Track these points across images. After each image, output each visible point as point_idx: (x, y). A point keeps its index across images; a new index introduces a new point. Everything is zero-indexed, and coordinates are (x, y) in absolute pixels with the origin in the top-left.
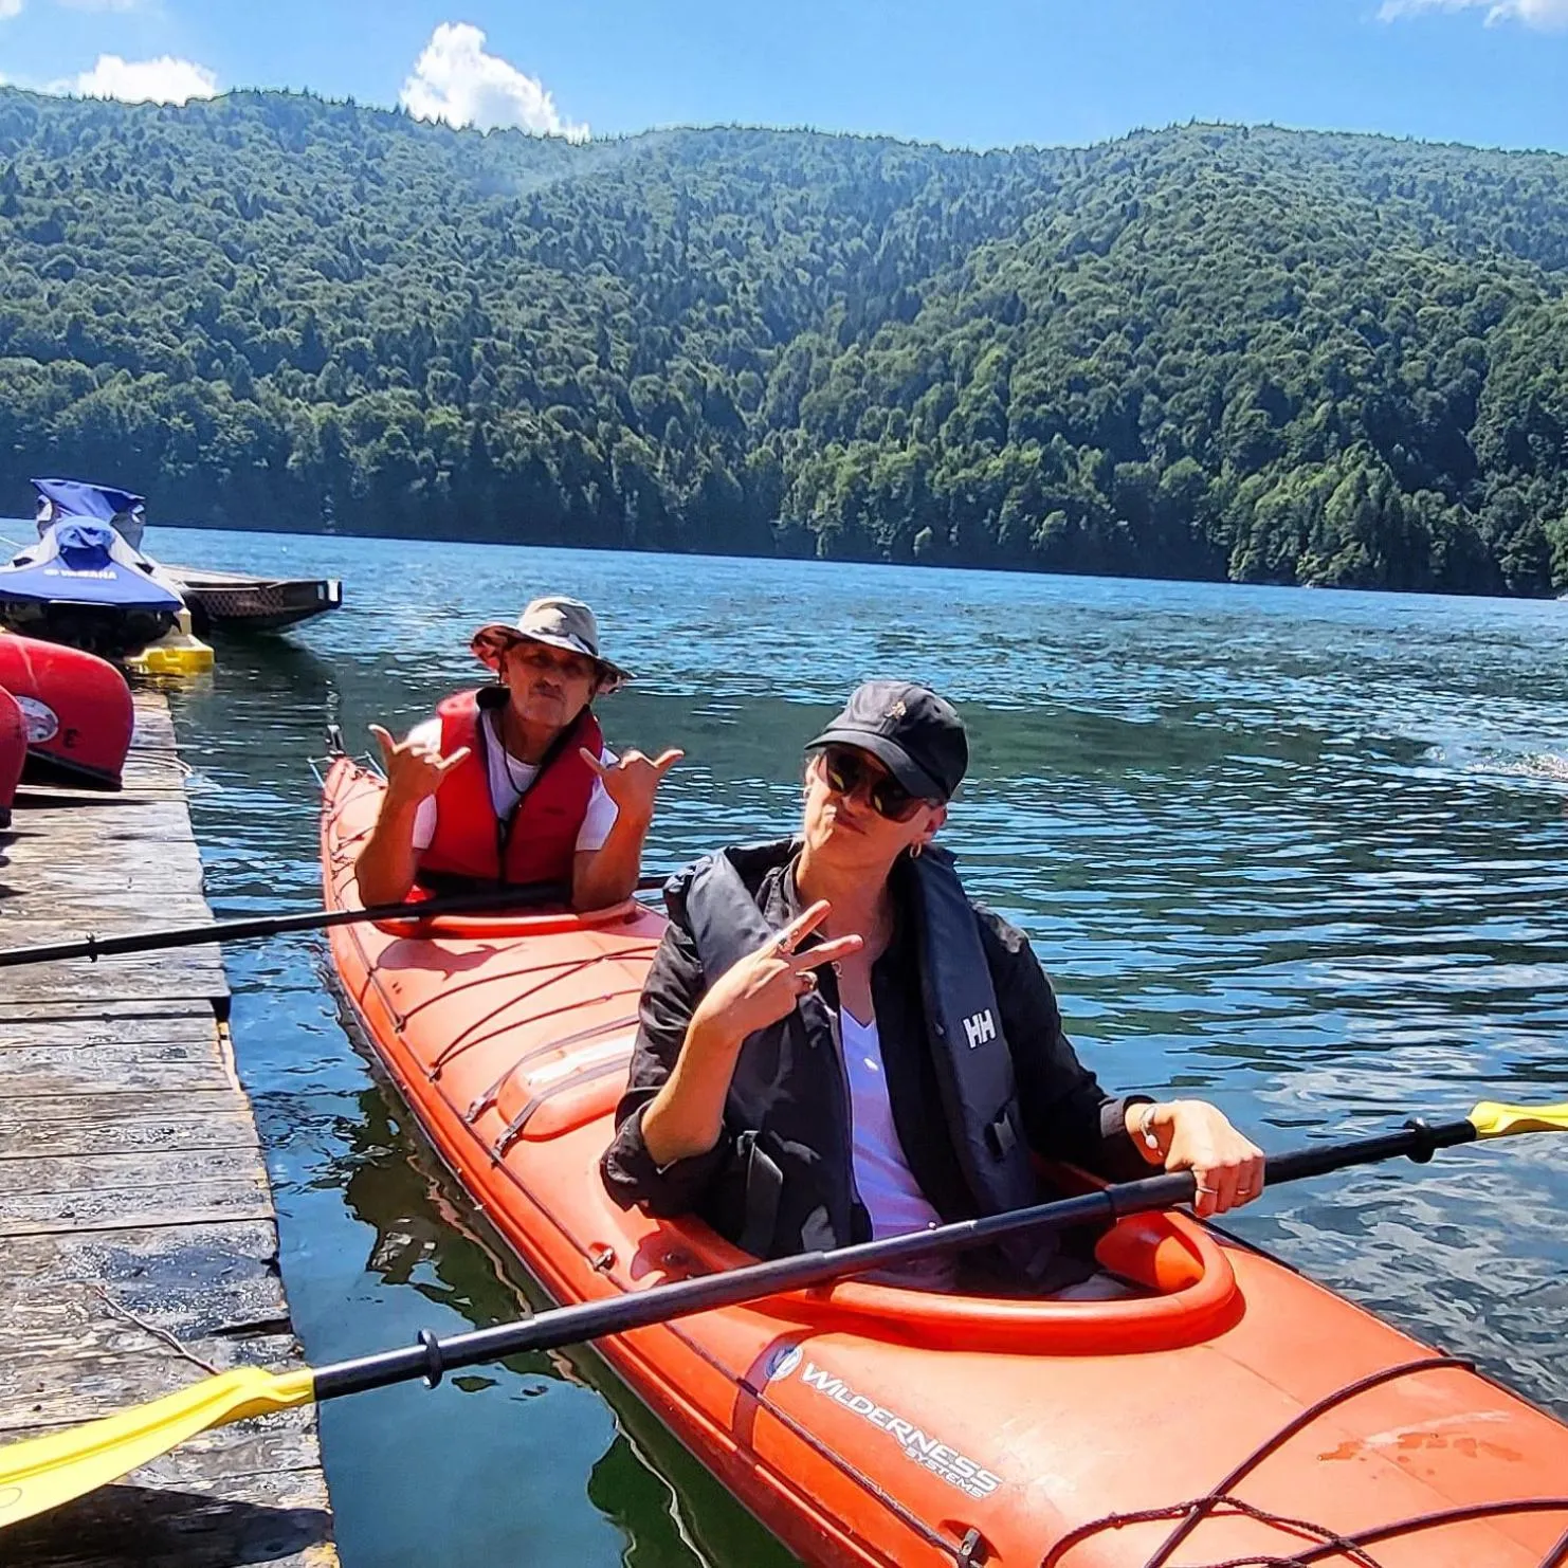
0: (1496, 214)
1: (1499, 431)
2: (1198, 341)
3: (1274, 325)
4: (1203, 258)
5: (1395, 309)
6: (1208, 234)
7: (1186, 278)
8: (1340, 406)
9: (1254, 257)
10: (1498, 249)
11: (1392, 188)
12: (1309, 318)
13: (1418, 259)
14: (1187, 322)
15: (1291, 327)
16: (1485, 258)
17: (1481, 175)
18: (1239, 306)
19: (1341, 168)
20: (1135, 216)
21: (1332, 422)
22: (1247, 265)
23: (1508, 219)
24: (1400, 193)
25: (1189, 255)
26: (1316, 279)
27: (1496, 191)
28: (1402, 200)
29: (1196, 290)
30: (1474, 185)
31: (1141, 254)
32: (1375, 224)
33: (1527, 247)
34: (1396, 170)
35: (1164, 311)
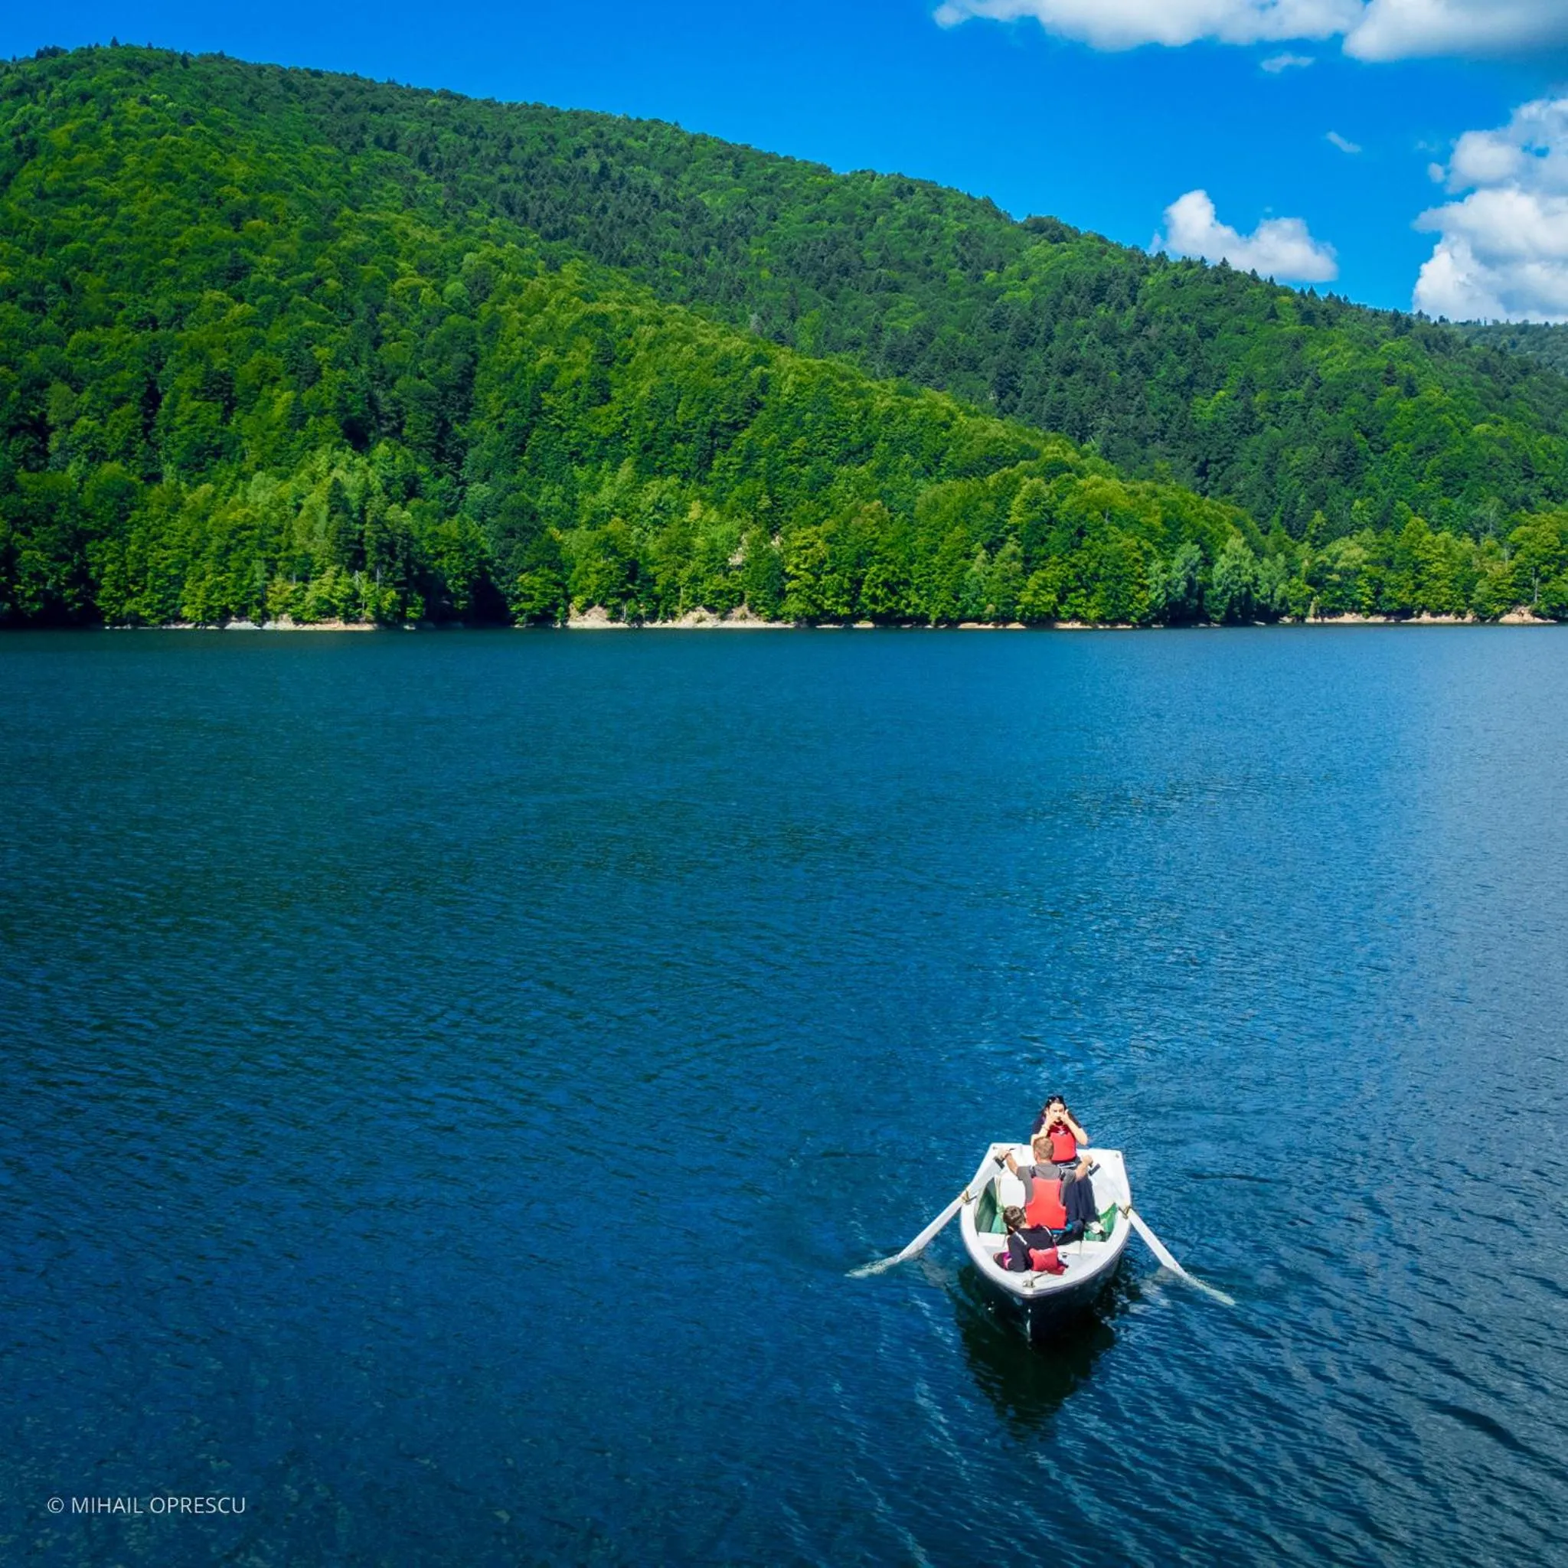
0: (491, 173)
1: (501, 427)
2: (120, 314)
3: (217, 295)
4: (123, 210)
5: (367, 279)
6: (128, 180)
7: (101, 235)
8: (305, 397)
9: (189, 211)
10: (492, 214)
11: (368, 139)
12: (261, 289)
13: (395, 222)
14: (103, 290)
15: (240, 299)
16: (477, 224)
17: (473, 129)
18: (171, 271)
19: (307, 111)
20: (33, 154)
21: (298, 418)
22: (179, 220)
23: (503, 180)
24: (378, 142)
25: (105, 205)
26: (269, 241)
27: (488, 148)
28: (381, 152)
29: (112, 249)
30: (465, 139)
31: (40, 203)
32: (346, 177)
33: (525, 212)
34: (375, 116)
35: (75, 274)
